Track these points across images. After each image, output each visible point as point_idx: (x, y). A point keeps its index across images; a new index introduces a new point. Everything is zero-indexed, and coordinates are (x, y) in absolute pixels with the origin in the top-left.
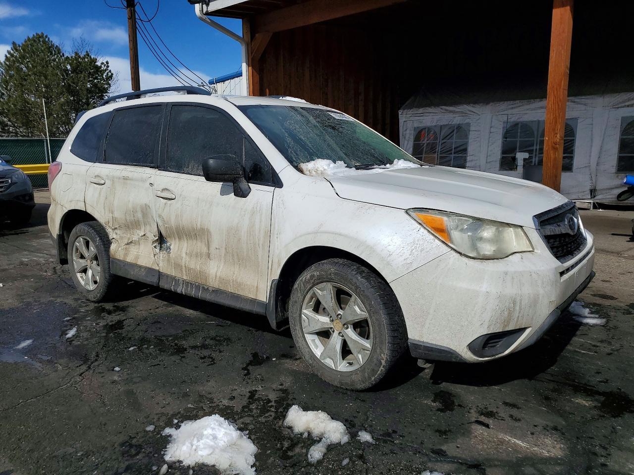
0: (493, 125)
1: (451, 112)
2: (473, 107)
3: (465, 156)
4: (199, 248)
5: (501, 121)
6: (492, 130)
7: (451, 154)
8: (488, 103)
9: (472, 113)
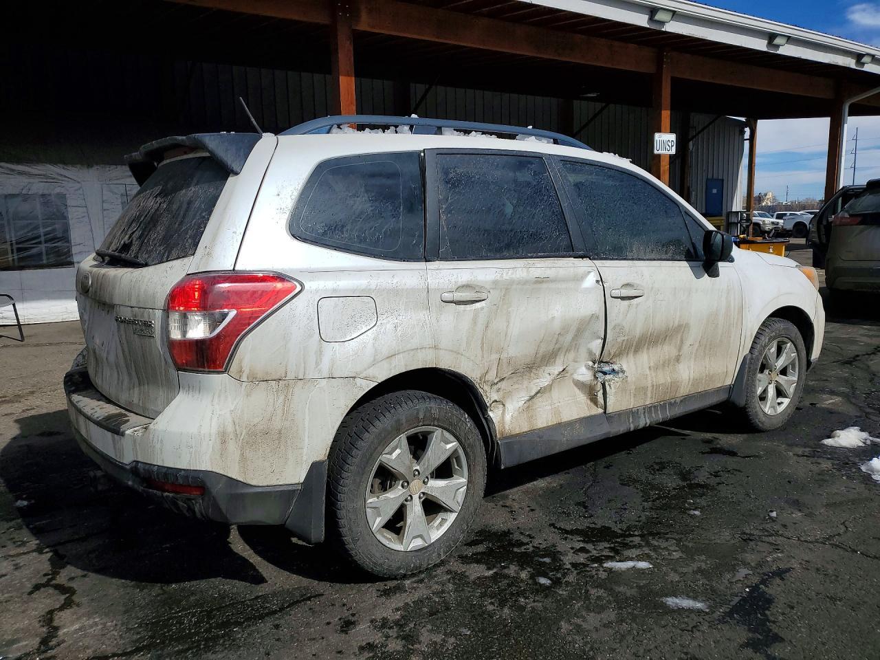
0: (105, 198)
1: (21, 173)
2: (63, 168)
3: (68, 247)
4: (667, 354)
5: (116, 194)
6: (106, 206)
7: (40, 243)
8: (90, 166)
9: (66, 179)
